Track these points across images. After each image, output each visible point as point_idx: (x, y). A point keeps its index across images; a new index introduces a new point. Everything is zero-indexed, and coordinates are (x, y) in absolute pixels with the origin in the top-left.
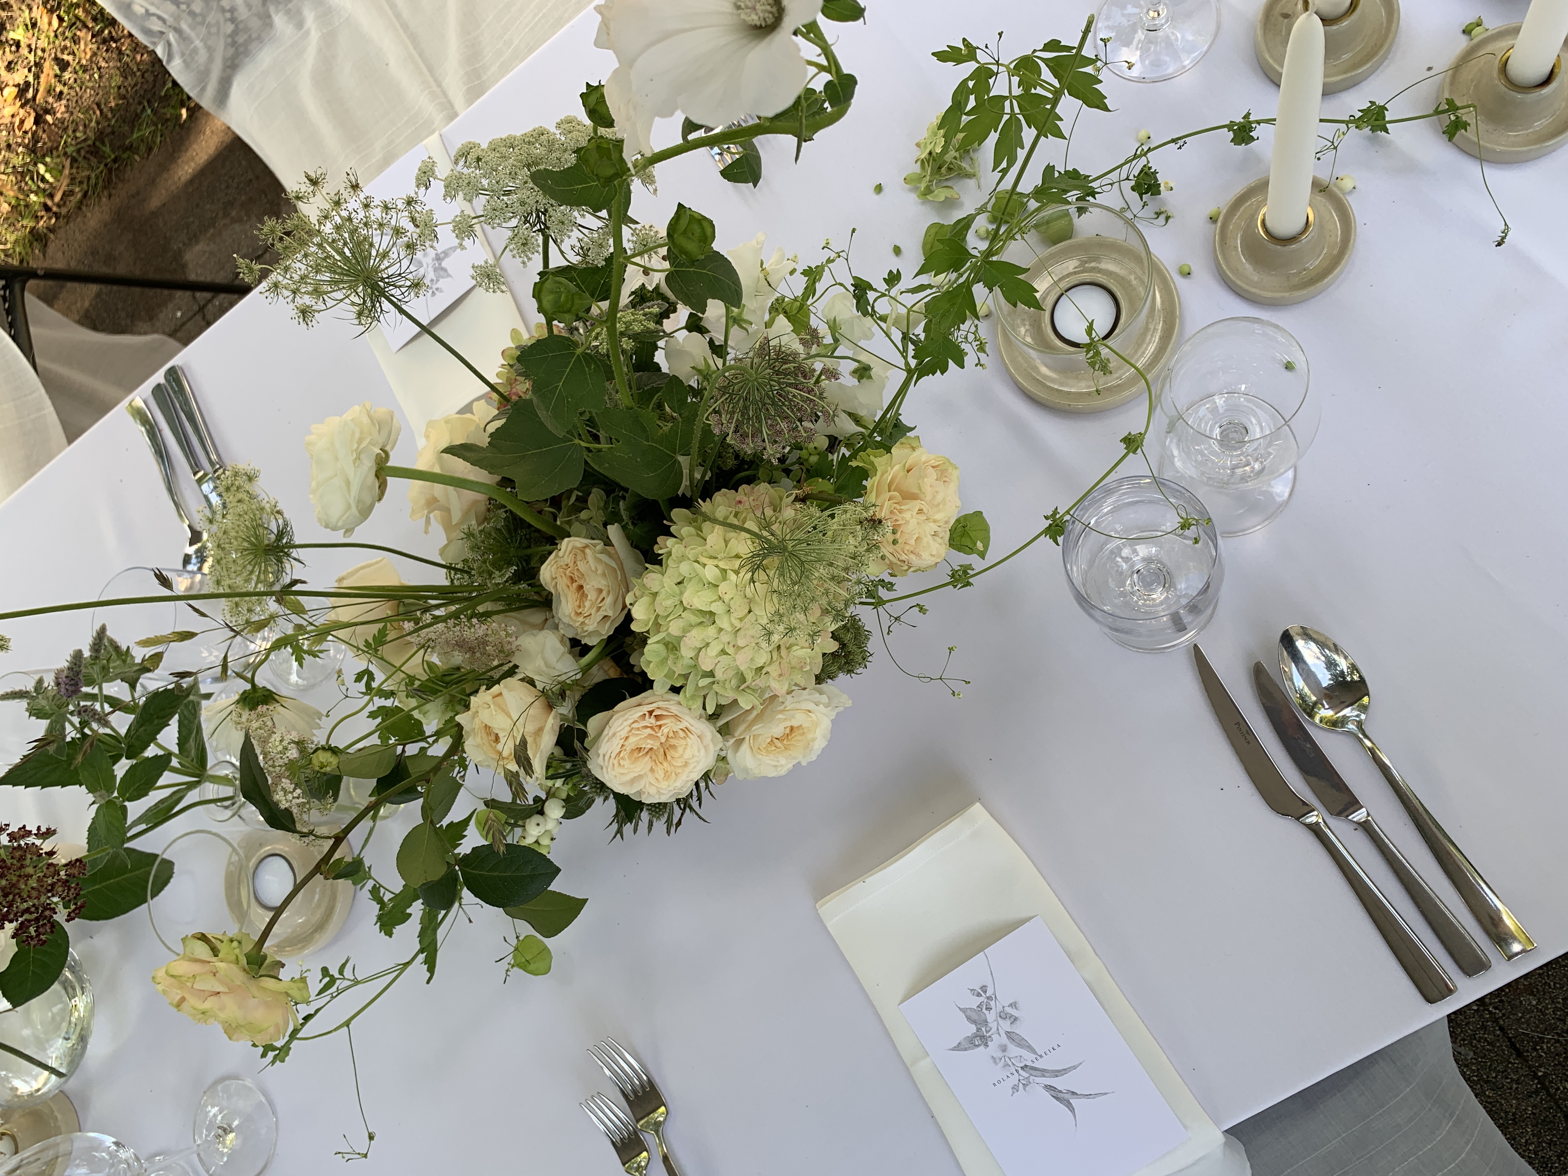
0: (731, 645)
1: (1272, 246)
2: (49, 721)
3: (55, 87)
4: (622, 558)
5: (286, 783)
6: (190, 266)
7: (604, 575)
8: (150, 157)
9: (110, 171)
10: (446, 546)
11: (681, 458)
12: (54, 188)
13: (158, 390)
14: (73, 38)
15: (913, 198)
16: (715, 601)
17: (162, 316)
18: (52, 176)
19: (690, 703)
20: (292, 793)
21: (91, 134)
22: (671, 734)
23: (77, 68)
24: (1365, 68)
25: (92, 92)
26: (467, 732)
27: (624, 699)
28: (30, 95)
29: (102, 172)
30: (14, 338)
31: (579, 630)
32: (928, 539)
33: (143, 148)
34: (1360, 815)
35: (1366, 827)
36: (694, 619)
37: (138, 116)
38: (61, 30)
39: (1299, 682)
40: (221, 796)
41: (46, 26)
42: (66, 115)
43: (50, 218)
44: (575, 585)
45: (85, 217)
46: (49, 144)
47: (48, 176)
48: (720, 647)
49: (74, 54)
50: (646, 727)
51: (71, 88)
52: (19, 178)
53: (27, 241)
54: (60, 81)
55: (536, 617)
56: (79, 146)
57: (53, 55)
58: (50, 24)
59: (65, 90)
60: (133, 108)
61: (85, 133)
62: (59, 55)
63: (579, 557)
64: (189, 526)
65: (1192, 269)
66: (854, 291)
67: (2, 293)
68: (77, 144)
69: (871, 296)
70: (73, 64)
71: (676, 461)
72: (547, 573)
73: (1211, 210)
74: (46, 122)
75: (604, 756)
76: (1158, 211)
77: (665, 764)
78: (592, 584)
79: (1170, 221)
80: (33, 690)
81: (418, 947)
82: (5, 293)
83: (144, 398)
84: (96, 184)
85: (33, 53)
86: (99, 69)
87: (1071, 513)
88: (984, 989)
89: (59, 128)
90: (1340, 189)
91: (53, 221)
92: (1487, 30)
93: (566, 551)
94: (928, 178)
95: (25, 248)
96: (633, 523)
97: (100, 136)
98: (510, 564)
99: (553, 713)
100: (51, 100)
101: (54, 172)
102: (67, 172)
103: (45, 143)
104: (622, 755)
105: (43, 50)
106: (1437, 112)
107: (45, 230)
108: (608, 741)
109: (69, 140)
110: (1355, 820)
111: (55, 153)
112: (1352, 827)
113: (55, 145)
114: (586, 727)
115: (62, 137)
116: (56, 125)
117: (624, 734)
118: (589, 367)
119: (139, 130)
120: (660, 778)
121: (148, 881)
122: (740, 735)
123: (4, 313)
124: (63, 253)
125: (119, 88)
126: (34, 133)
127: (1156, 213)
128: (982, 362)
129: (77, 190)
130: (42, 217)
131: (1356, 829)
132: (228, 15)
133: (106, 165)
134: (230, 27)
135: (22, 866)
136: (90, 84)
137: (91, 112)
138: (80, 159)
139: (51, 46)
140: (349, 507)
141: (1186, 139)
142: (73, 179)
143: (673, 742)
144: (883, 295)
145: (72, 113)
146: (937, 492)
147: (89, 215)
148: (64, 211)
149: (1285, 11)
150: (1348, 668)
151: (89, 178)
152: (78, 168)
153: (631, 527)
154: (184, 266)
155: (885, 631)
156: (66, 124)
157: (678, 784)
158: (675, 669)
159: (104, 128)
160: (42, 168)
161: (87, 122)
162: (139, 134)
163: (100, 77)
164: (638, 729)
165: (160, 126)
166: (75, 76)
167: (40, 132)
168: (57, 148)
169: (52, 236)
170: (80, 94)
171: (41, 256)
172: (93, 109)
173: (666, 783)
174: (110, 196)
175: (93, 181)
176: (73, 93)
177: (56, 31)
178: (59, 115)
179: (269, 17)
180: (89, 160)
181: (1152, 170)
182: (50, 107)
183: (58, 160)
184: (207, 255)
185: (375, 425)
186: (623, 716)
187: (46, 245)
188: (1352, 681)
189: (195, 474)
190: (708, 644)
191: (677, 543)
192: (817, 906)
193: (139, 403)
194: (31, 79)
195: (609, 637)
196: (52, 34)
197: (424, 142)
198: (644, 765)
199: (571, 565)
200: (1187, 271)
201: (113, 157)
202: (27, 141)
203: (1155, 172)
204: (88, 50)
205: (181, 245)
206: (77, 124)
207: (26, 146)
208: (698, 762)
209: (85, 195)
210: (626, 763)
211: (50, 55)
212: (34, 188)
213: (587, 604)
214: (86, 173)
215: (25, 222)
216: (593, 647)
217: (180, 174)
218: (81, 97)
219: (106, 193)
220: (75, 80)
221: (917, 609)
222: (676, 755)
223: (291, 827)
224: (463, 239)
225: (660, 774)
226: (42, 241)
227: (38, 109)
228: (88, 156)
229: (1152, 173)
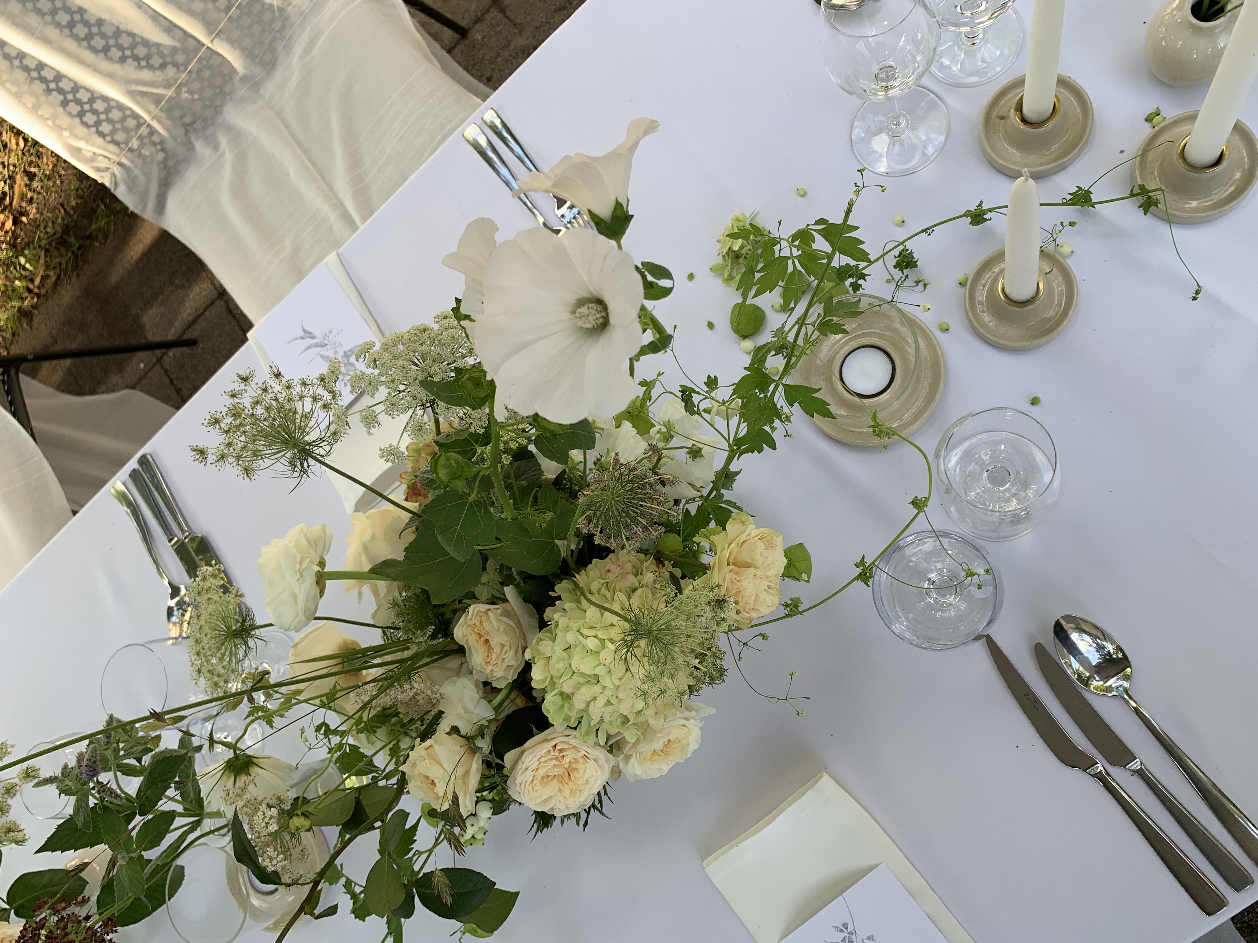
0: (614, 696)
1: (1011, 308)
2: (75, 797)
3: (27, 194)
4: (518, 614)
5: (270, 851)
6: (148, 327)
7: (505, 631)
8: (108, 242)
9: (76, 257)
10: (376, 611)
11: (558, 542)
12: (34, 274)
13: (134, 475)
14: (37, 154)
15: (719, 281)
16: (598, 665)
17: (129, 368)
18: (31, 265)
19: (586, 738)
20: (276, 858)
21: (58, 228)
22: (573, 760)
23: (43, 177)
24: (1070, 157)
25: (56, 195)
26: (408, 776)
27: (532, 736)
28: (7, 201)
29: (70, 258)
30: (14, 415)
31: (490, 676)
32: (764, 595)
33: (101, 236)
34: (1135, 765)
35: (1142, 774)
36: (582, 680)
37: (94, 211)
38: (27, 148)
39: (1076, 665)
40: (217, 826)
41: (14, 147)
42: (38, 216)
43: (32, 298)
44: (483, 639)
45: (60, 294)
46: (26, 240)
47: (28, 266)
48: (606, 700)
49: (38, 166)
50: (552, 759)
51: (39, 193)
52: (5, 268)
53: (16, 317)
54: (30, 190)
55: (453, 662)
56: (50, 239)
57: (22, 169)
58: (17, 144)
59: (35, 196)
60: (90, 205)
61: (54, 228)
62: (27, 168)
63: (484, 619)
64: (169, 583)
65: (950, 324)
66: (682, 396)
67: (0, 378)
68: (48, 238)
69: (696, 398)
70: (39, 174)
71: (554, 545)
72: (460, 632)
73: (961, 277)
74: (22, 222)
75: (521, 784)
76: (916, 279)
77: (570, 784)
78: (496, 641)
79: (928, 287)
80: (60, 775)
81: (386, 931)
82: (4, 377)
83: (123, 480)
84: (66, 269)
85: (6, 169)
86: (60, 176)
87: (876, 564)
88: (845, 926)
89: (33, 226)
90: (1060, 254)
91: (35, 300)
92: (1165, 118)
93: (473, 615)
94: (729, 267)
95: (15, 323)
96: (524, 582)
97: (66, 229)
98: (429, 624)
99: (476, 757)
100: (24, 204)
101: (33, 263)
102: (42, 261)
103: (22, 239)
104: (534, 783)
105: (14, 166)
106: (1132, 195)
107: (30, 309)
108: (522, 773)
109: (42, 235)
110: (1132, 768)
111: (31, 246)
112: (1130, 773)
113: (31, 240)
114: (503, 761)
115: (35, 233)
116: (30, 224)
117: (534, 767)
118: (480, 511)
119: (96, 222)
120: (568, 797)
121: (165, 888)
122: (628, 752)
123: (4, 394)
124: (46, 325)
125: (77, 190)
126: (14, 232)
127: (916, 282)
128: (789, 434)
129: (52, 273)
130: (26, 298)
131: (1132, 775)
132: (159, 147)
133: (73, 252)
134: (161, 156)
135: (66, 934)
136: (54, 189)
137: (57, 211)
138: (52, 250)
139: (20, 162)
140: (297, 614)
141: (934, 228)
142: (47, 266)
143: (574, 766)
144: (706, 398)
145: (42, 214)
146: (766, 558)
147: (63, 293)
148: (43, 291)
149: (1000, 114)
150: (1114, 649)
151: (60, 264)
152: (51, 256)
153: (522, 584)
154: (142, 327)
155: (737, 658)
156: (38, 223)
157: (582, 799)
158: (571, 714)
159: (69, 222)
160: (22, 260)
161: (55, 220)
162: (97, 226)
163: (62, 183)
164: (545, 762)
165: (112, 217)
166: (41, 184)
167: (18, 231)
168: (33, 242)
169: (35, 312)
170: (47, 198)
171: (28, 328)
172: (58, 209)
173: (573, 799)
174: (78, 276)
175: (64, 266)
176: (41, 197)
177: (23, 150)
178: (32, 216)
179: (191, 143)
180: (59, 249)
181: (909, 251)
182: (24, 210)
183: (35, 252)
184: (159, 316)
185: (311, 546)
186: (533, 753)
187: (31, 320)
188: (1118, 658)
189: (170, 541)
190: (595, 698)
191: (562, 616)
192: (704, 864)
193: (120, 487)
194: (7, 189)
195: (514, 681)
196: (20, 153)
197: (325, 261)
198: (553, 787)
199: (478, 624)
200: (945, 327)
201: (77, 245)
202: (8, 239)
203: (911, 253)
204: (49, 163)
205: (138, 311)
206: (47, 222)
207: (8, 243)
208: (596, 780)
209: (59, 277)
210: (538, 788)
211: (20, 169)
212: (18, 275)
213: (494, 656)
214: (57, 260)
215: (13, 304)
216: (502, 689)
217: (132, 253)
218: (48, 200)
219: (75, 274)
220: (42, 188)
221: (761, 637)
222: (577, 775)
223: (278, 881)
224: (370, 428)
225: (567, 792)
226: (28, 316)
227: (15, 213)
228: (58, 246)
229: (909, 254)
